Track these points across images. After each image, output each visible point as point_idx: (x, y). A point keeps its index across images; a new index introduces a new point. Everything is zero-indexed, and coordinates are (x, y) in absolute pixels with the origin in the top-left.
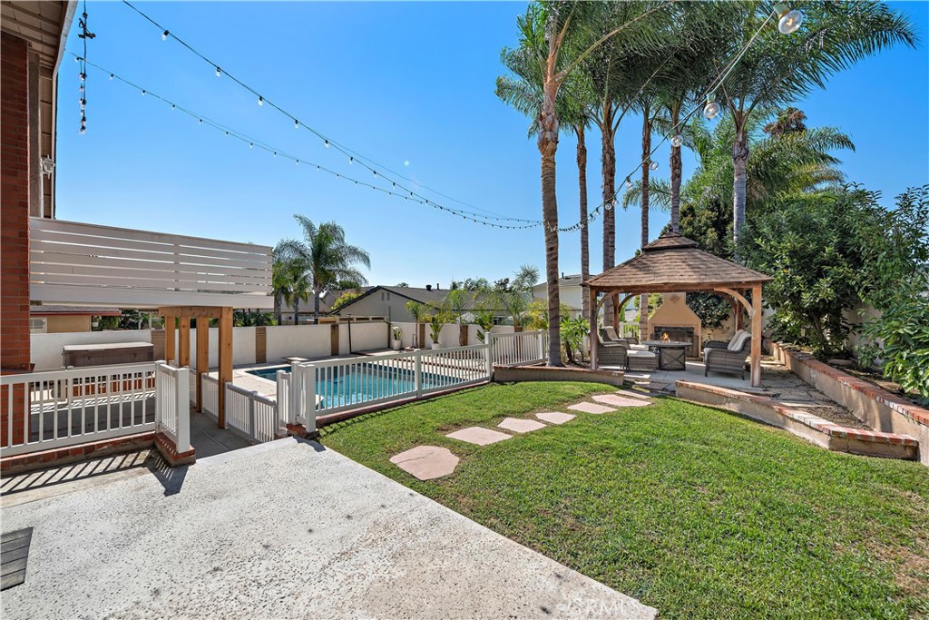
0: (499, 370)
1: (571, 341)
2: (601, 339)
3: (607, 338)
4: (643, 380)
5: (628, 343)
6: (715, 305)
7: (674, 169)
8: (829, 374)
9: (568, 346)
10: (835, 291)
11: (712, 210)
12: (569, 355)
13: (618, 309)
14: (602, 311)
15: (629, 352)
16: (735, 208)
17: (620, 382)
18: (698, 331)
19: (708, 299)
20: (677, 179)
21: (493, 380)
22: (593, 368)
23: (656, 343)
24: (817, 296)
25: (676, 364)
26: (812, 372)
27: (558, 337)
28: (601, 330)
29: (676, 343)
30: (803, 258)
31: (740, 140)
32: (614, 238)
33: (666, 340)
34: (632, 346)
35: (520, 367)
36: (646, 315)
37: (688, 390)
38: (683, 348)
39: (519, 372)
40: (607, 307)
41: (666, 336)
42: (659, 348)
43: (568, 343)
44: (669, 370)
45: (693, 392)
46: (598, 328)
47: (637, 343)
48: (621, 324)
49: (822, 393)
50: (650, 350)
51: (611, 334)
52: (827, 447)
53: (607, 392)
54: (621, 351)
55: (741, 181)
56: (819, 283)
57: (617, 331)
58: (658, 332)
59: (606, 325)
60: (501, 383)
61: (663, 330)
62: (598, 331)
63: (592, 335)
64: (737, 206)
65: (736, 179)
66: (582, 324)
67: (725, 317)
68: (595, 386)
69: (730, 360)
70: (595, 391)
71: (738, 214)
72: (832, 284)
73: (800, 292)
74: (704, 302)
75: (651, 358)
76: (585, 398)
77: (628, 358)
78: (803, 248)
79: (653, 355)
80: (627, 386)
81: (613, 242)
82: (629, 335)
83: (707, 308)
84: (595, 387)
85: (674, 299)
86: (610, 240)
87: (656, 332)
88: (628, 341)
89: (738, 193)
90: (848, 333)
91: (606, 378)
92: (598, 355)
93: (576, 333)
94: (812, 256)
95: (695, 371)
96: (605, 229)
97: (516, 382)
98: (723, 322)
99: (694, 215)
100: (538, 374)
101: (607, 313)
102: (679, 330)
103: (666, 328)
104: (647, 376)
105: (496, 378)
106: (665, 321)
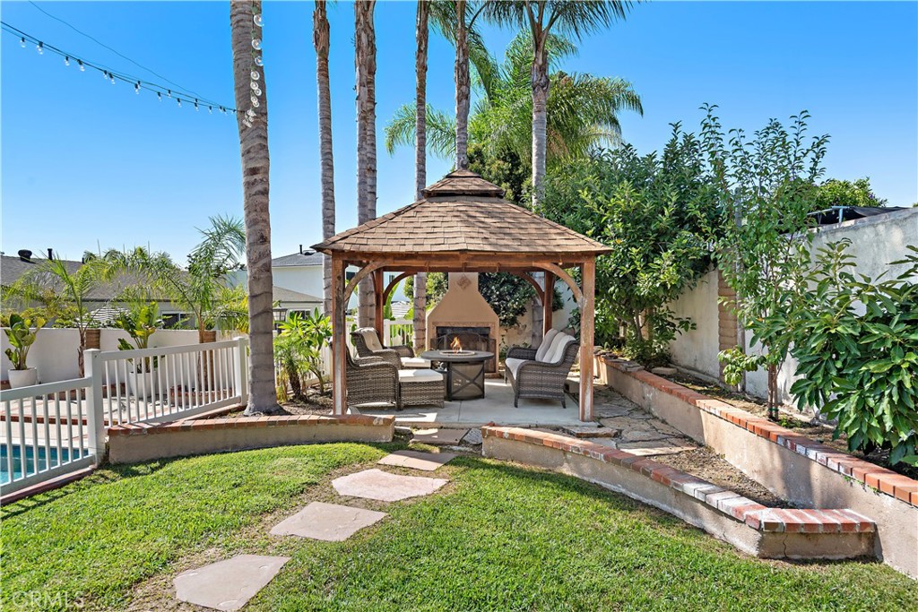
0: (122, 438)
1: (298, 356)
2: (353, 350)
3: (363, 350)
4: (426, 426)
5: (398, 356)
6: (510, 294)
7: (460, 85)
8: (679, 395)
9: (292, 367)
10: (678, 272)
11: (504, 160)
12: (295, 384)
13: (382, 298)
14: (354, 301)
15: (402, 373)
16: (534, 158)
17: (387, 436)
18: (497, 333)
19: (502, 285)
20: (464, 101)
21: (105, 463)
22: (339, 412)
23: (442, 354)
24: (657, 278)
25: (473, 389)
26: (646, 389)
27: (270, 353)
28: (354, 335)
29: (471, 354)
30: (637, 222)
31: (540, 62)
32: (374, 179)
33: (458, 351)
34: (405, 360)
35: (178, 424)
36: (423, 309)
37: (502, 442)
38: (480, 361)
39: (175, 436)
40: (364, 294)
41: (457, 342)
42: (448, 364)
43: (291, 362)
44: (461, 399)
45: (510, 444)
46: (348, 331)
47: (412, 356)
48: (387, 322)
49: (664, 422)
50: (433, 367)
51: (371, 342)
52: (754, 552)
53: (363, 462)
54: (389, 374)
55: (540, 121)
56: (661, 257)
57: (380, 335)
58: (443, 337)
59: (363, 325)
60: (125, 469)
61: (449, 332)
62: (348, 338)
63: (337, 346)
64: (537, 155)
65: (534, 116)
66: (322, 324)
67: (521, 311)
68: (339, 450)
69: (547, 378)
70: (339, 465)
71: (537, 167)
72: (674, 261)
73: (634, 273)
74: (497, 289)
75: (436, 383)
76: (315, 491)
77: (400, 385)
78: (638, 208)
79: (440, 377)
80: (400, 442)
81: (374, 186)
82: (398, 340)
83: (501, 297)
84: (340, 456)
85: (464, 283)
86: (369, 181)
87: (438, 335)
88: (398, 352)
89: (538, 138)
90: (674, 330)
91: (361, 430)
92: (348, 383)
93: (310, 343)
94: (648, 221)
95: (499, 399)
96: (361, 161)
97: (164, 461)
98: (519, 318)
99: (482, 162)
100: (219, 437)
101: (363, 306)
102: (469, 331)
103: (453, 328)
104: (431, 417)
105: (113, 458)
106: (450, 319)
